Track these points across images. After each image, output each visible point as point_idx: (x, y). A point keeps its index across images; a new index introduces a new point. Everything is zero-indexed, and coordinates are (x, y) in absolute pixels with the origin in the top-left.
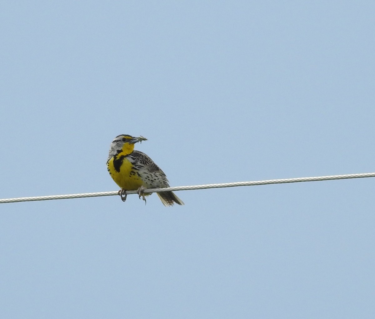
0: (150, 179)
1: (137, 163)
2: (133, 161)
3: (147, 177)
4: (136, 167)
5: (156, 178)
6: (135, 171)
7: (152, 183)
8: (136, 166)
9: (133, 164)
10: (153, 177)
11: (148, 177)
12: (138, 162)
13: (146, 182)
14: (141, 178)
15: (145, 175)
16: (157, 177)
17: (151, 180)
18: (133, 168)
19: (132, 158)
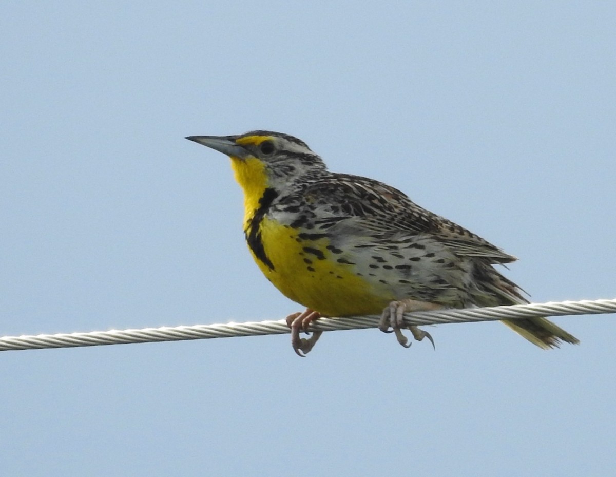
0: (393, 265)
1: (314, 216)
2: (293, 216)
3: (374, 262)
4: (317, 229)
5: (419, 253)
6: (320, 245)
7: (408, 274)
8: (310, 226)
9: (296, 224)
10: (402, 252)
11: (380, 260)
12: (315, 211)
13: (376, 280)
14: (355, 269)
15: (366, 257)
16: (421, 247)
17: (398, 267)
18: (303, 236)
19: (286, 210)
